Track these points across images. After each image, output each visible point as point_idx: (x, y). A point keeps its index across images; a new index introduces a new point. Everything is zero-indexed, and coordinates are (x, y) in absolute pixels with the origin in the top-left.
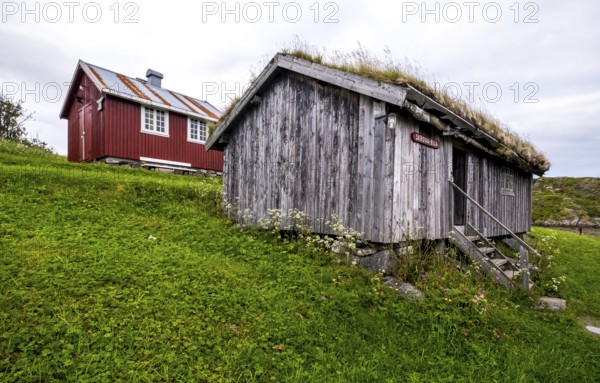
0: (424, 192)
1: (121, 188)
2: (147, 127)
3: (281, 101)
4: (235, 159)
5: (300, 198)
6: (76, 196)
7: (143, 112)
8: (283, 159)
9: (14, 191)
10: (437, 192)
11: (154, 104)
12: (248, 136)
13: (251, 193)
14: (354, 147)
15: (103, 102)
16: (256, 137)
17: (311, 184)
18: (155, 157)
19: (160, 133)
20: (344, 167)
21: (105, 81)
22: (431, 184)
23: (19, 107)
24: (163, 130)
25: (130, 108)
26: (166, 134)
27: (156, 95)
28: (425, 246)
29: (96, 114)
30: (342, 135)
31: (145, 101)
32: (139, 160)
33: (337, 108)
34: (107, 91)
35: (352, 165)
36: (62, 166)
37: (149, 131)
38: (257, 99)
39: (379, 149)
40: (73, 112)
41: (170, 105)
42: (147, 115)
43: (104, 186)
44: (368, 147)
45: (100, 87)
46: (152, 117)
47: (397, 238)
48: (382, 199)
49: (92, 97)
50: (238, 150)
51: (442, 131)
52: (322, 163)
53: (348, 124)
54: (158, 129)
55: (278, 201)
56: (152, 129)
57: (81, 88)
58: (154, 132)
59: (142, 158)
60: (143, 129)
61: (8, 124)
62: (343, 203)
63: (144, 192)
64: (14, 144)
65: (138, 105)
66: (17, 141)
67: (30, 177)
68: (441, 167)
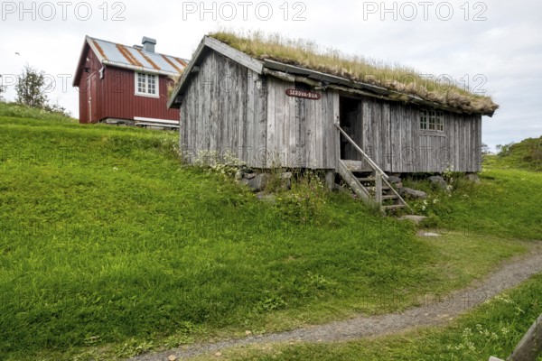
0: (303, 132)
1: (105, 139)
2: (140, 90)
3: (210, 68)
4: (186, 115)
5: (220, 141)
6: (74, 145)
7: (136, 77)
8: (211, 114)
9: (36, 142)
10: (318, 132)
11: (145, 69)
12: (193, 97)
13: (195, 140)
14: (245, 102)
15: (104, 71)
16: (197, 98)
17: (225, 130)
18: (147, 117)
19: (151, 95)
20: (241, 117)
21: (105, 53)
22: (311, 127)
23: (41, 77)
24: (154, 92)
25: (126, 75)
26: (157, 95)
27: (149, 61)
29: (99, 81)
30: (240, 94)
31: (137, 68)
32: (133, 120)
33: (237, 75)
34: (106, 62)
36: (74, 126)
37: (141, 94)
38: (196, 69)
39: (256, 103)
40: (82, 81)
41: (159, 69)
42: (140, 80)
43: (93, 138)
45: (101, 59)
46: (144, 81)
49: (96, 67)
50: (188, 107)
51: (314, 86)
52: (231, 115)
53: (243, 86)
54: (149, 91)
55: (209, 145)
56: (144, 91)
57: (88, 59)
58: (146, 94)
59: (136, 118)
60: (137, 93)
61: (33, 93)
62: (240, 143)
63: (120, 142)
64: (37, 110)
65: (132, 72)
66: (41, 108)
67: (47, 133)
68: (324, 113)
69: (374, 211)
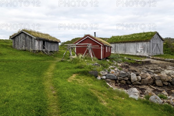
0: (39, 46)
3: (22, 35)
5: (26, 46)
8: (23, 42)
10: (40, 46)
12: (17, 38)
13: (18, 46)
14: (32, 42)
17: (27, 45)
20: (31, 43)
22: (40, 45)
28: (39, 51)
30: (31, 40)
33: (30, 38)
35: (32, 43)
39: (34, 42)
44: (33, 42)
47: (36, 50)
48: (35, 47)
50: (15, 40)
52: (28, 43)
55: (23, 47)
62: (31, 47)
68: (41, 43)
69: (48, 55)
